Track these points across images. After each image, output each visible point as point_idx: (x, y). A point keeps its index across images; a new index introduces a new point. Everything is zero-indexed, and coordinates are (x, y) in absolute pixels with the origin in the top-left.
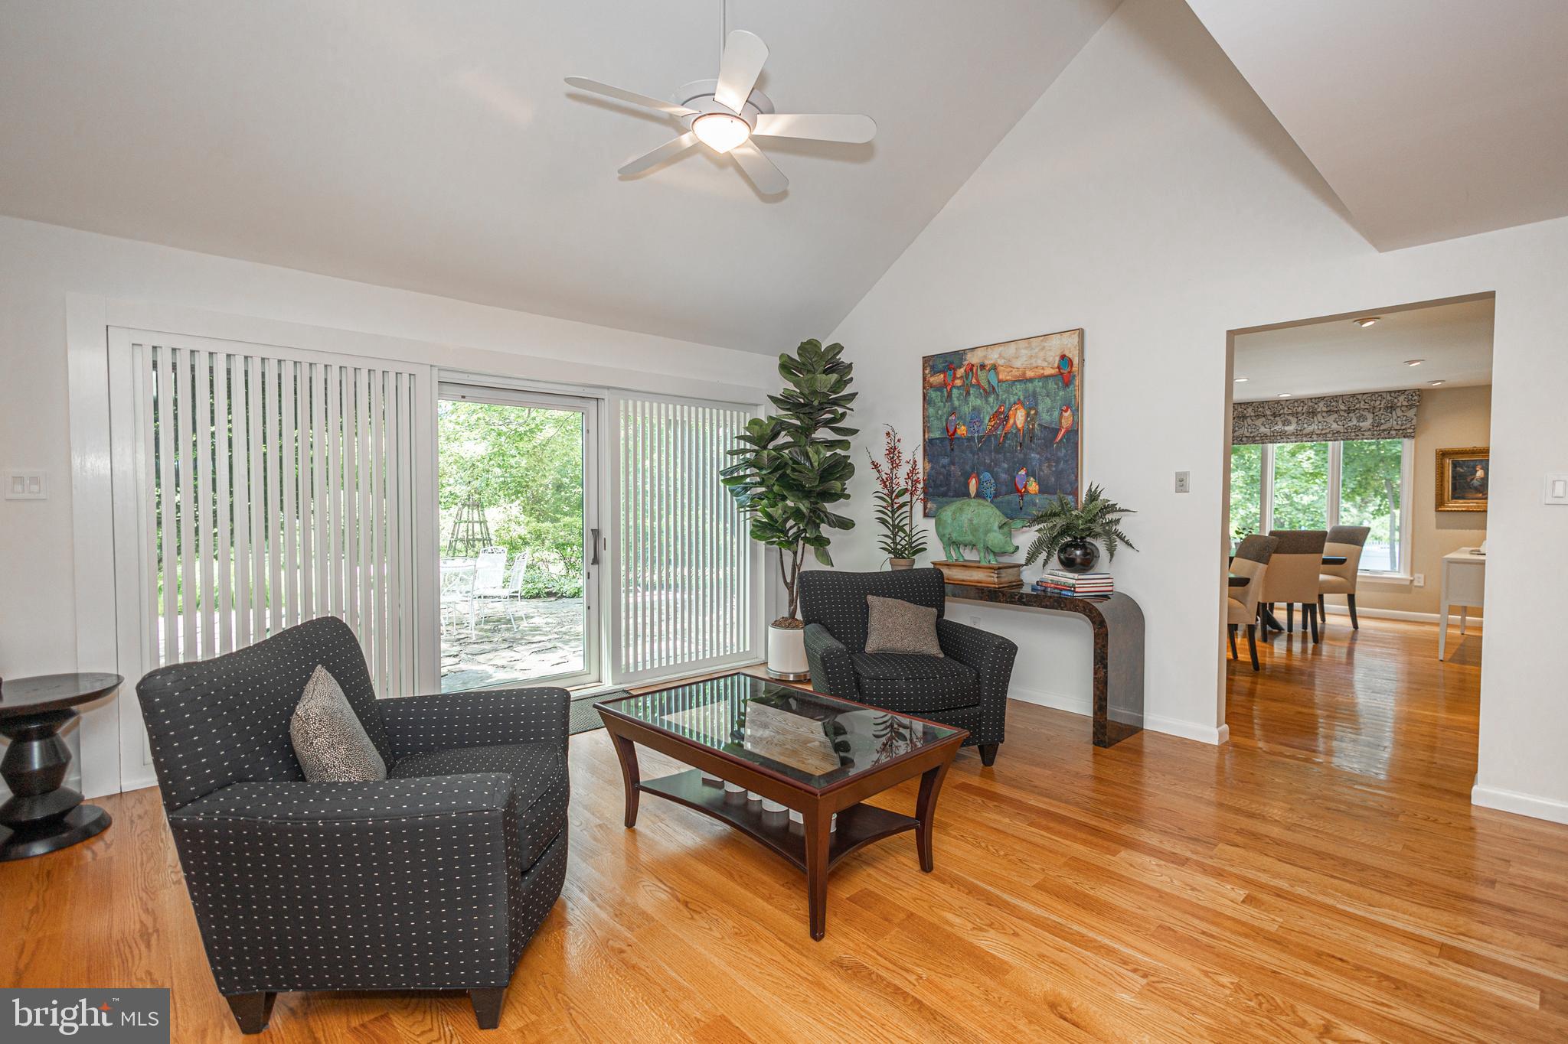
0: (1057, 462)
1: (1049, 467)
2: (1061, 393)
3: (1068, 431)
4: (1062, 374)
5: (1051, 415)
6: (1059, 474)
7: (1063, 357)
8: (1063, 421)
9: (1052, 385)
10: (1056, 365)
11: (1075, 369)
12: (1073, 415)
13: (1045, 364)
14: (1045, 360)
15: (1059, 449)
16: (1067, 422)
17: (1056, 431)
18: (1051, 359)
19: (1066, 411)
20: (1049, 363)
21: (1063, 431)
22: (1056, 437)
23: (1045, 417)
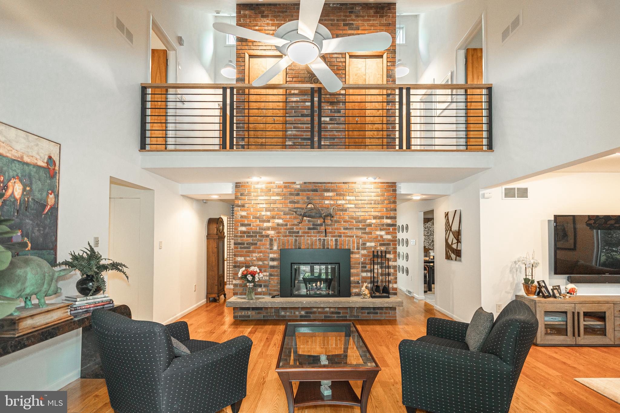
0: (44, 228)
1: (39, 230)
2: (48, 181)
3: (51, 208)
4: (49, 168)
5: (41, 194)
6: (45, 236)
7: (50, 158)
8: (49, 200)
9: (42, 173)
10: (46, 161)
11: (57, 168)
12: (55, 198)
13: (38, 157)
14: (38, 154)
15: (45, 218)
16: (51, 200)
17: (45, 206)
18: (42, 155)
19: (51, 194)
20: (41, 158)
21: (49, 207)
22: (44, 210)
23: (38, 195)
